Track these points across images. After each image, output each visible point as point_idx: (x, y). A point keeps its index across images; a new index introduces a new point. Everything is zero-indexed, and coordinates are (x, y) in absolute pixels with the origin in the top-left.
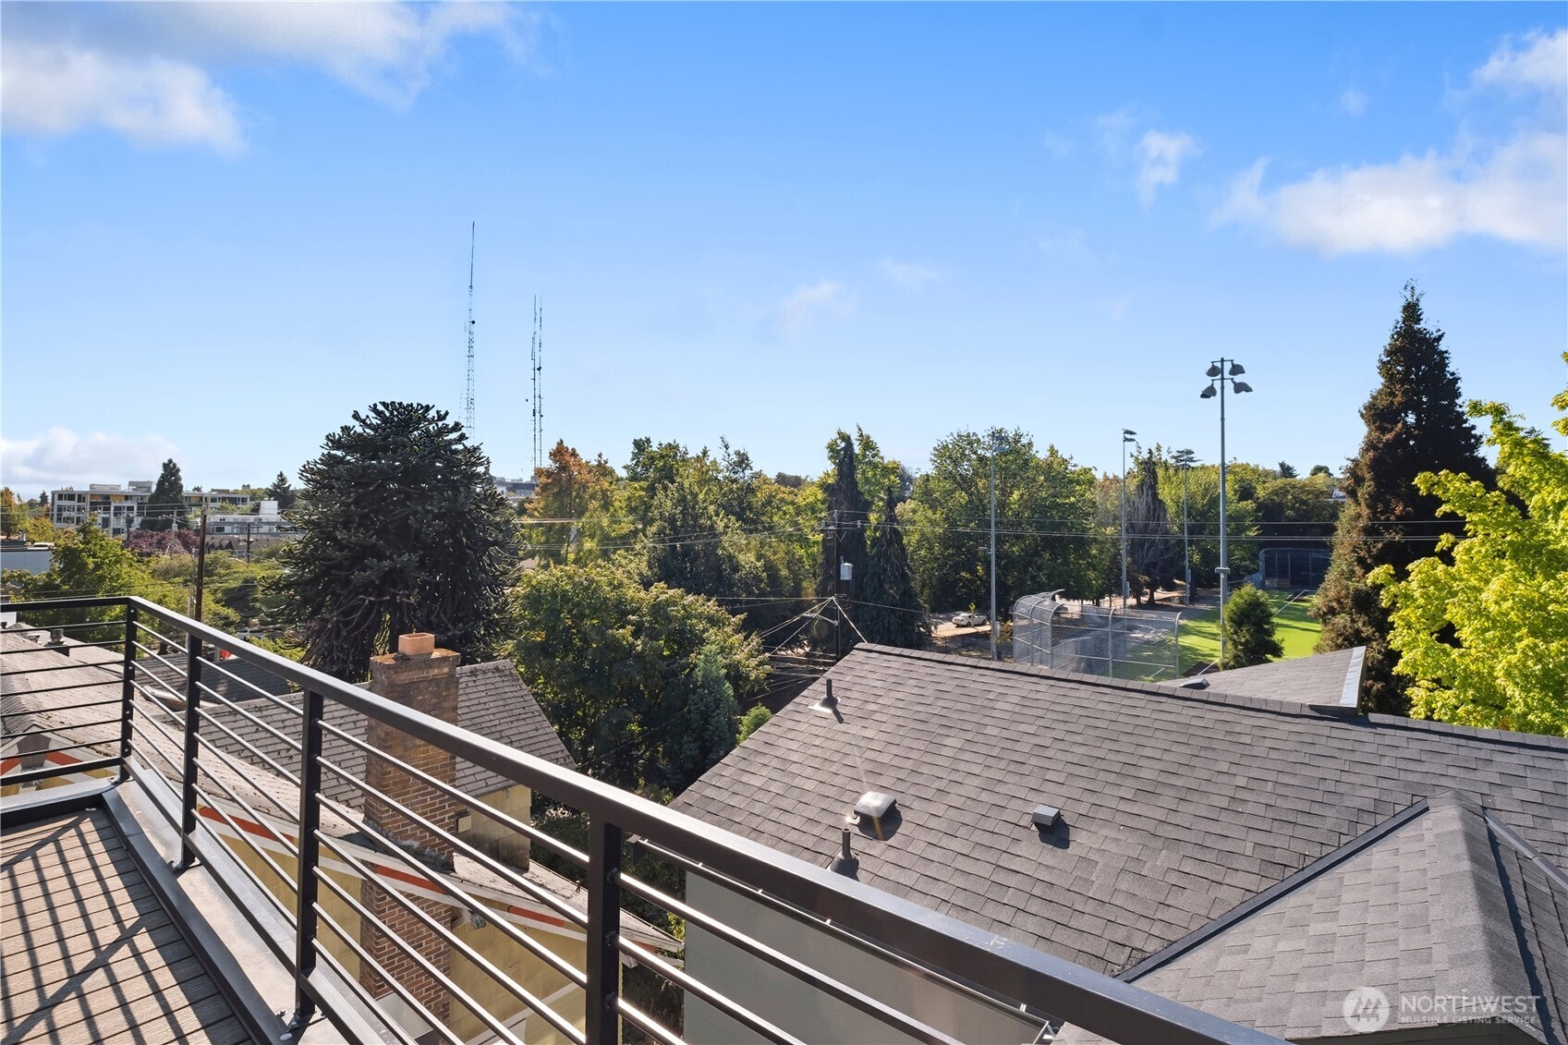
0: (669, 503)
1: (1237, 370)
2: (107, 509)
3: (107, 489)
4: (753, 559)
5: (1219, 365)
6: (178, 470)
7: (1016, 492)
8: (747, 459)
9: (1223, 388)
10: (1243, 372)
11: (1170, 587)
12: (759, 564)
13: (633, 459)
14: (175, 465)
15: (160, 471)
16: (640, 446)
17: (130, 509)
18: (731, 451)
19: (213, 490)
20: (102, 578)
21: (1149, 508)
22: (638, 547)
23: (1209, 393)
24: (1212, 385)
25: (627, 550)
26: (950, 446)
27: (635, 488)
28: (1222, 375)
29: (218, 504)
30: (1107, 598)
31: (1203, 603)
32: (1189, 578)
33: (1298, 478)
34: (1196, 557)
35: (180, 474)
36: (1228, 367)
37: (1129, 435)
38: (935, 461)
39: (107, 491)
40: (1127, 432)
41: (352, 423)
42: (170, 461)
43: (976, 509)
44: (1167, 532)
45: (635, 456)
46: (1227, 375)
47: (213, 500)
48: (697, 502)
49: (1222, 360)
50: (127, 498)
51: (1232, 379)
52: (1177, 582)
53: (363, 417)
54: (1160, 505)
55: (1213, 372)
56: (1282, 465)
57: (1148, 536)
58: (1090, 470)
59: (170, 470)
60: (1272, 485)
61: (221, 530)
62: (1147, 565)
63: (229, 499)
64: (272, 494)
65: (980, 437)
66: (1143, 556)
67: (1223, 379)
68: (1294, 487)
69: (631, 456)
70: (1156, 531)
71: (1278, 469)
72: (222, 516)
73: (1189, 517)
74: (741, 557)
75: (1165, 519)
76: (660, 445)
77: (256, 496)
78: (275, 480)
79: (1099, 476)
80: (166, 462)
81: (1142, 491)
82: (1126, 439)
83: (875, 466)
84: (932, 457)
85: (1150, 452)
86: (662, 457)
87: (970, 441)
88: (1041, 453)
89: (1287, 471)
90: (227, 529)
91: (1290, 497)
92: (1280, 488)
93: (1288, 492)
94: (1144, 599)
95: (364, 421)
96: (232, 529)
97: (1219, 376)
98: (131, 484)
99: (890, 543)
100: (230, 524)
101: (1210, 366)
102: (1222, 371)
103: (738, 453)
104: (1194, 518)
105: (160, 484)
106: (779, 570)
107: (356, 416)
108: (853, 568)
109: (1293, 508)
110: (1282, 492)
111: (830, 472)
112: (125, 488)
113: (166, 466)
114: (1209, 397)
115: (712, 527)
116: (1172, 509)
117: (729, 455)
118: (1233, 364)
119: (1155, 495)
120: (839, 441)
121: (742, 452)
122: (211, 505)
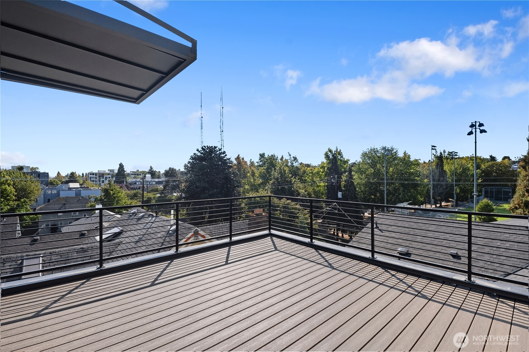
0: (276, 174)
1: (481, 125)
2: (103, 178)
3: (103, 172)
4: (304, 191)
5: (474, 123)
6: (123, 166)
7: (391, 169)
8: (296, 159)
9: (476, 131)
10: (484, 126)
11: (448, 201)
12: (306, 193)
13: (259, 160)
14: (122, 164)
15: (119, 166)
16: (262, 156)
17: (109, 178)
18: (292, 157)
19: (131, 172)
20: (115, 197)
21: (440, 174)
22: (266, 188)
23: (470, 133)
24: (472, 130)
25: (263, 189)
26: (367, 153)
27: (262, 169)
28: (476, 127)
29: (133, 176)
30: (424, 205)
31: (461, 207)
32: (455, 198)
33: (497, 161)
34: (458, 191)
35: (124, 167)
36: (478, 124)
37: (433, 148)
38: (362, 158)
39: (102, 172)
40: (433, 146)
41: (196, 152)
42: (121, 163)
43: (377, 174)
44: (447, 181)
45: (260, 159)
46: (477, 127)
47: (132, 175)
48: (285, 173)
49: (476, 122)
50: (108, 174)
51: (479, 128)
52: (450, 199)
53: (200, 150)
54: (444, 172)
55: (472, 126)
56: (491, 156)
57: (440, 183)
58: (418, 160)
59: (121, 166)
60: (487, 164)
61: (136, 183)
62: (440, 193)
63: (136, 174)
64: (148, 173)
65: (378, 150)
66: (438, 190)
67: (476, 128)
68: (496, 165)
69: (259, 159)
70: (443, 181)
71: (489, 157)
72: (136, 180)
73: (455, 176)
74: (300, 191)
75: (446, 177)
76: (268, 155)
77: (144, 173)
78: (149, 168)
79: (421, 162)
80: (120, 163)
81: (438, 167)
82: (432, 149)
83: (341, 160)
84: (361, 156)
85: (441, 153)
86: (270, 159)
87: (375, 151)
88: (401, 155)
89: (493, 158)
90: (137, 183)
91: (495, 168)
92: (491, 165)
93: (494, 166)
94: (438, 205)
95: (200, 152)
96: (139, 183)
97: (474, 127)
98: (109, 170)
99: (350, 186)
100: (138, 182)
101: (471, 124)
102: (475, 126)
103: (294, 157)
104: (457, 176)
105: (119, 170)
106: (311, 195)
107: (198, 150)
108: (342, 194)
109: (496, 172)
110: (492, 166)
111: (325, 162)
112: (107, 172)
113: (120, 165)
114: (470, 135)
115: (291, 181)
116: (449, 173)
117: (291, 158)
118: (480, 123)
119: (442, 169)
120: (328, 152)
121: (295, 157)
122: (131, 176)
